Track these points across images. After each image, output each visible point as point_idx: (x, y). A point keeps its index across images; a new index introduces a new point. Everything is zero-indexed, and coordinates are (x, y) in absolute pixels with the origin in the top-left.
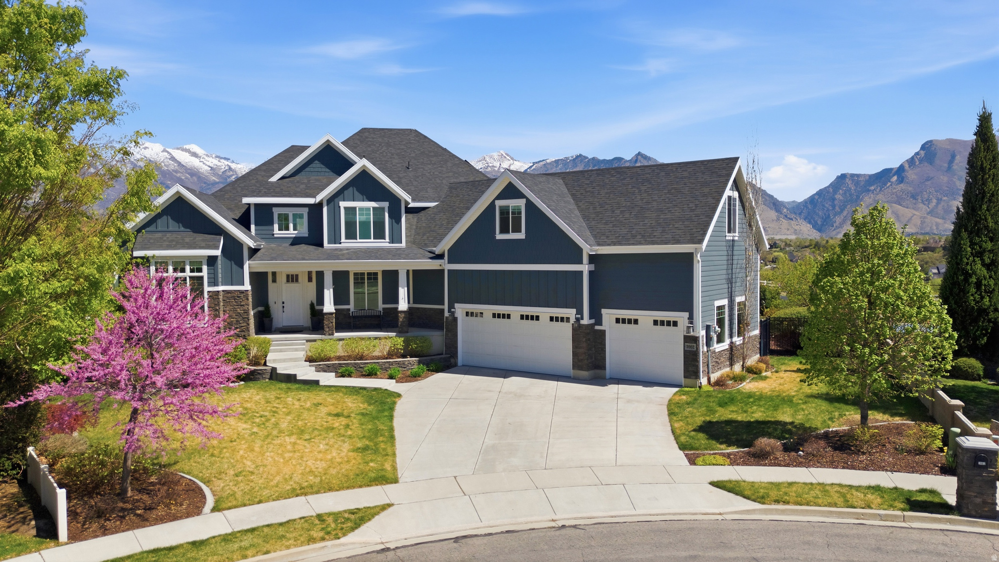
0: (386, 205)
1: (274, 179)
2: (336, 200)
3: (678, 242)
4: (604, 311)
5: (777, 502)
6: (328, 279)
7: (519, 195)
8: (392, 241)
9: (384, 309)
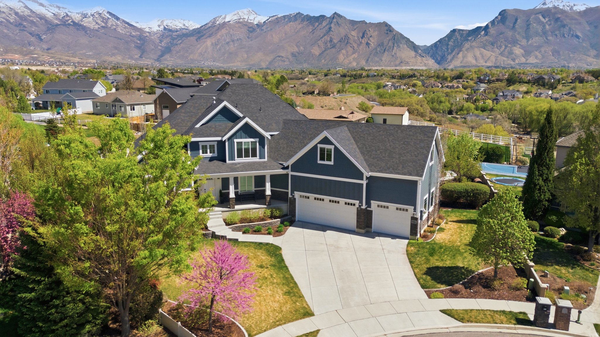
0: (257, 140)
1: (198, 126)
2: (232, 138)
3: (410, 175)
4: (372, 202)
5: (468, 321)
6: (231, 181)
7: (331, 143)
8: (260, 158)
9: (255, 190)
